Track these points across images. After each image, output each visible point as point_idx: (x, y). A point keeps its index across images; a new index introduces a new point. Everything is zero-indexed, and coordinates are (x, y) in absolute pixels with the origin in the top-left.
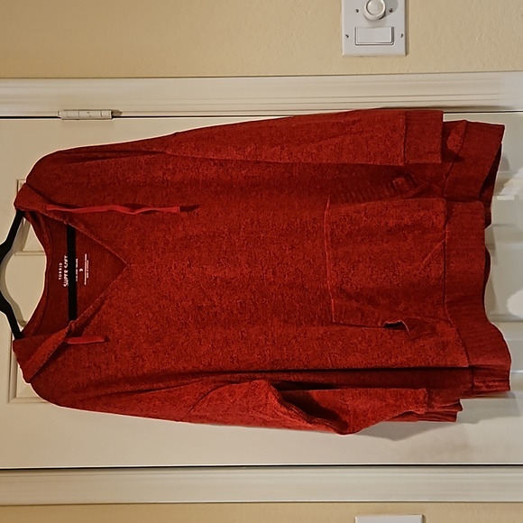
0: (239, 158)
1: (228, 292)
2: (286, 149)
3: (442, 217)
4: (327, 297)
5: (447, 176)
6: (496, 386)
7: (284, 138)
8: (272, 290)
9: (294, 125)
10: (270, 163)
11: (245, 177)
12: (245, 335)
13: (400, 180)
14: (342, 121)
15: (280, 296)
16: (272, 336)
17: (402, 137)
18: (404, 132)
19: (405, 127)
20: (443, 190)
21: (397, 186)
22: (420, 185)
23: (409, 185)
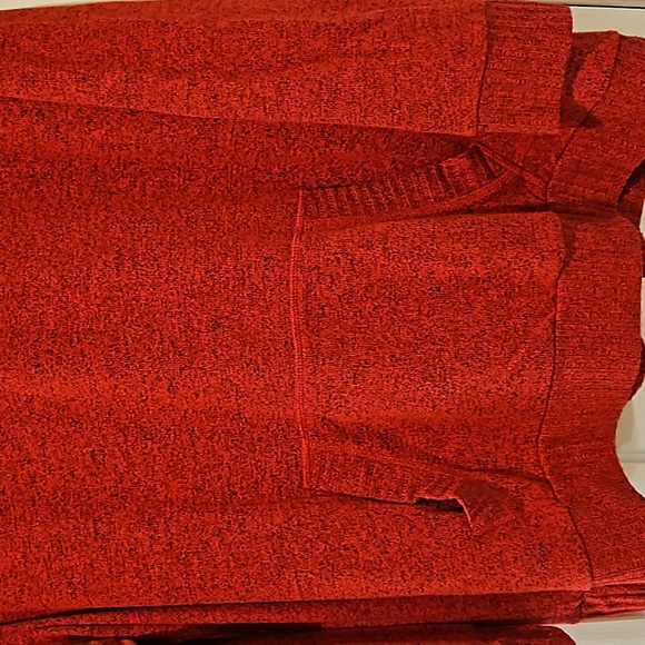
0: (82, 99)
1: (60, 429)
2: (203, 84)
3: (553, 265)
4: (293, 435)
5: (558, 157)
6: (628, 604)
7: (198, 55)
8: (167, 422)
9: (221, 25)
10: (163, 116)
11: (102, 146)
12: (103, 529)
13: (459, 163)
14: (338, 21)
15: (185, 437)
16: (167, 530)
17: (478, 70)
18: (484, 58)
19: (485, 45)
20: (546, 187)
21: (451, 175)
22: (500, 176)
23: (477, 174)
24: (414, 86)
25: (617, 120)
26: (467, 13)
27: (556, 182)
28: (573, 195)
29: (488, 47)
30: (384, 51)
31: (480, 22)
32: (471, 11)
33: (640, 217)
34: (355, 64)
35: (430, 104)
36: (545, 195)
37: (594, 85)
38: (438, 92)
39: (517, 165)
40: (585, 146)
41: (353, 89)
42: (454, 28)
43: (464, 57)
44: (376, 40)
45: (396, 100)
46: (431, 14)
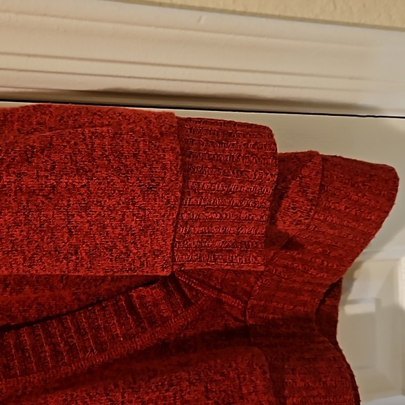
13: (151, 293)
17: (172, 209)
18: (179, 194)
19: (180, 179)
20: (245, 308)
21: (143, 305)
22: (196, 302)
23: (172, 304)
24: (94, 228)
25: (319, 243)
26: (156, 139)
27: (255, 302)
28: (272, 314)
29: (184, 180)
30: (53, 187)
31: (173, 149)
32: (162, 134)
33: (336, 327)
34: (14, 204)
35: (115, 246)
36: (244, 316)
37: (300, 214)
38: (124, 233)
39: (214, 288)
40: (286, 267)
41: (12, 236)
42: (142, 157)
43: (156, 193)
44: (42, 173)
45: (71, 245)
46: (113, 138)
